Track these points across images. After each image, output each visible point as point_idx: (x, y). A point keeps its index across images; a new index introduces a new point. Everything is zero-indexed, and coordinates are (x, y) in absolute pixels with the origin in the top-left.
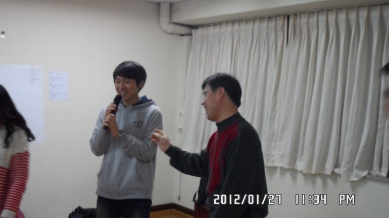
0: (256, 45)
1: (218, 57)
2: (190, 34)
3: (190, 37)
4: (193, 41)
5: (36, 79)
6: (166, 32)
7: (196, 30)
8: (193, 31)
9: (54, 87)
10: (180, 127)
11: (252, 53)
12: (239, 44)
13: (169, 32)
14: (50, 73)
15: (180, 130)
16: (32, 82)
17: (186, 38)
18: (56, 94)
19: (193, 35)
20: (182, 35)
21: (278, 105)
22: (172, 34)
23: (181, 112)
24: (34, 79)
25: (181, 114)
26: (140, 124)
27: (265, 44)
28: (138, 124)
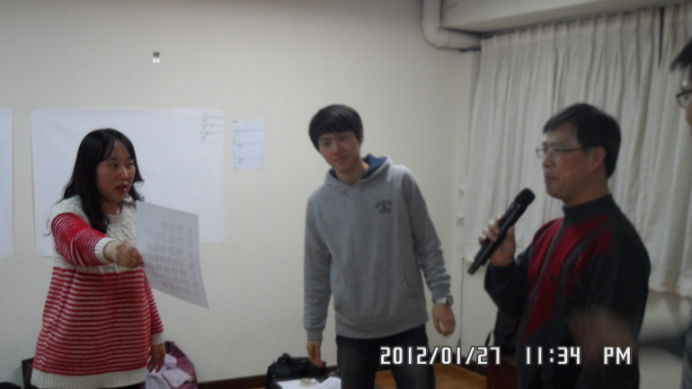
0: (600, 63)
1: (529, 89)
2: (477, 49)
3: (477, 53)
4: (483, 61)
5: (211, 133)
6: (432, 45)
7: (488, 41)
8: (483, 42)
9: (241, 146)
10: (460, 215)
11: (593, 80)
12: (568, 65)
13: (439, 45)
14: (235, 122)
15: (461, 221)
16: (204, 138)
17: (470, 56)
18: (244, 159)
19: (483, 49)
20: (463, 50)
21: (642, 175)
22: (444, 48)
23: (462, 188)
24: (207, 133)
25: (462, 193)
26: (387, 206)
27: (617, 62)
28: (384, 206)
